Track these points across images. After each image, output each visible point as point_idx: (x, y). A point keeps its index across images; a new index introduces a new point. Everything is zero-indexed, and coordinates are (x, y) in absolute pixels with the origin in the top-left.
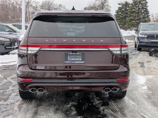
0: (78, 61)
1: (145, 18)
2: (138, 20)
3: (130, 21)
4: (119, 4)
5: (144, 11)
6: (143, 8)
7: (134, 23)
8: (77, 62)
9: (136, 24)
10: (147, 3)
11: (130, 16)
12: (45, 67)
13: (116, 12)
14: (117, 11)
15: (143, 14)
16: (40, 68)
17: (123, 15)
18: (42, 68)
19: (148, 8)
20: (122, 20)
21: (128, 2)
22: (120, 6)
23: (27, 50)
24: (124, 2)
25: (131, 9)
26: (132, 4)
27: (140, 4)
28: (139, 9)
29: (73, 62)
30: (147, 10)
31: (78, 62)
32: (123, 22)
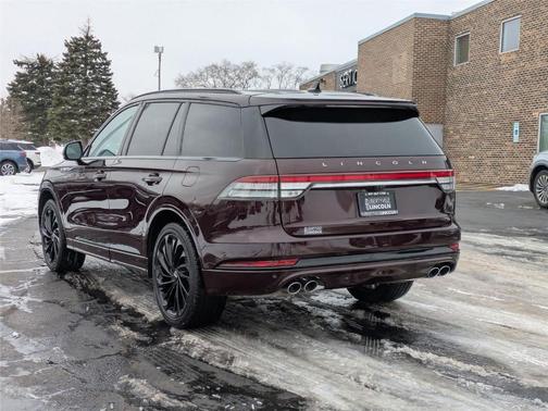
0: (385, 210)
1: (108, 110)
2: (86, 114)
3: (59, 118)
4: (20, 64)
5: (102, 89)
6: (97, 80)
7: (74, 125)
8: (383, 213)
9: (80, 127)
10: (108, 64)
11: (60, 103)
12: (324, 230)
13: (9, 89)
14: (13, 85)
15: (100, 99)
16: (311, 233)
17: (33, 101)
18: (316, 232)
19: (114, 80)
20: (32, 114)
21: (48, 57)
22: (23, 70)
23: (279, 190)
24: (33, 58)
25: (62, 82)
26: (62, 65)
27: (86, 65)
28: (87, 81)
29: (376, 213)
30: (109, 85)
31: (386, 213)
32: (37, 120)
